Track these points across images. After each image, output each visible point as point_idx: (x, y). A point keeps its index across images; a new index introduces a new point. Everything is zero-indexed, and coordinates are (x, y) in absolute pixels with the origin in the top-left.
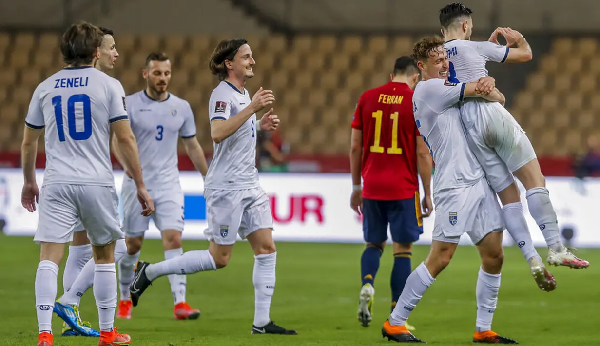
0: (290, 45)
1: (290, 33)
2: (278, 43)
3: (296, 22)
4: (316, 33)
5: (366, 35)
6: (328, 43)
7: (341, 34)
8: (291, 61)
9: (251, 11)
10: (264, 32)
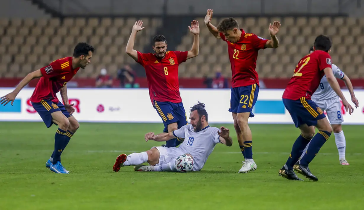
0: (62, 23)
1: (62, 17)
2: (56, 22)
3: (64, 12)
4: (76, 17)
5: (100, 17)
6: (81, 22)
7: (88, 17)
8: (63, 31)
9: (42, 6)
10: (49, 16)
